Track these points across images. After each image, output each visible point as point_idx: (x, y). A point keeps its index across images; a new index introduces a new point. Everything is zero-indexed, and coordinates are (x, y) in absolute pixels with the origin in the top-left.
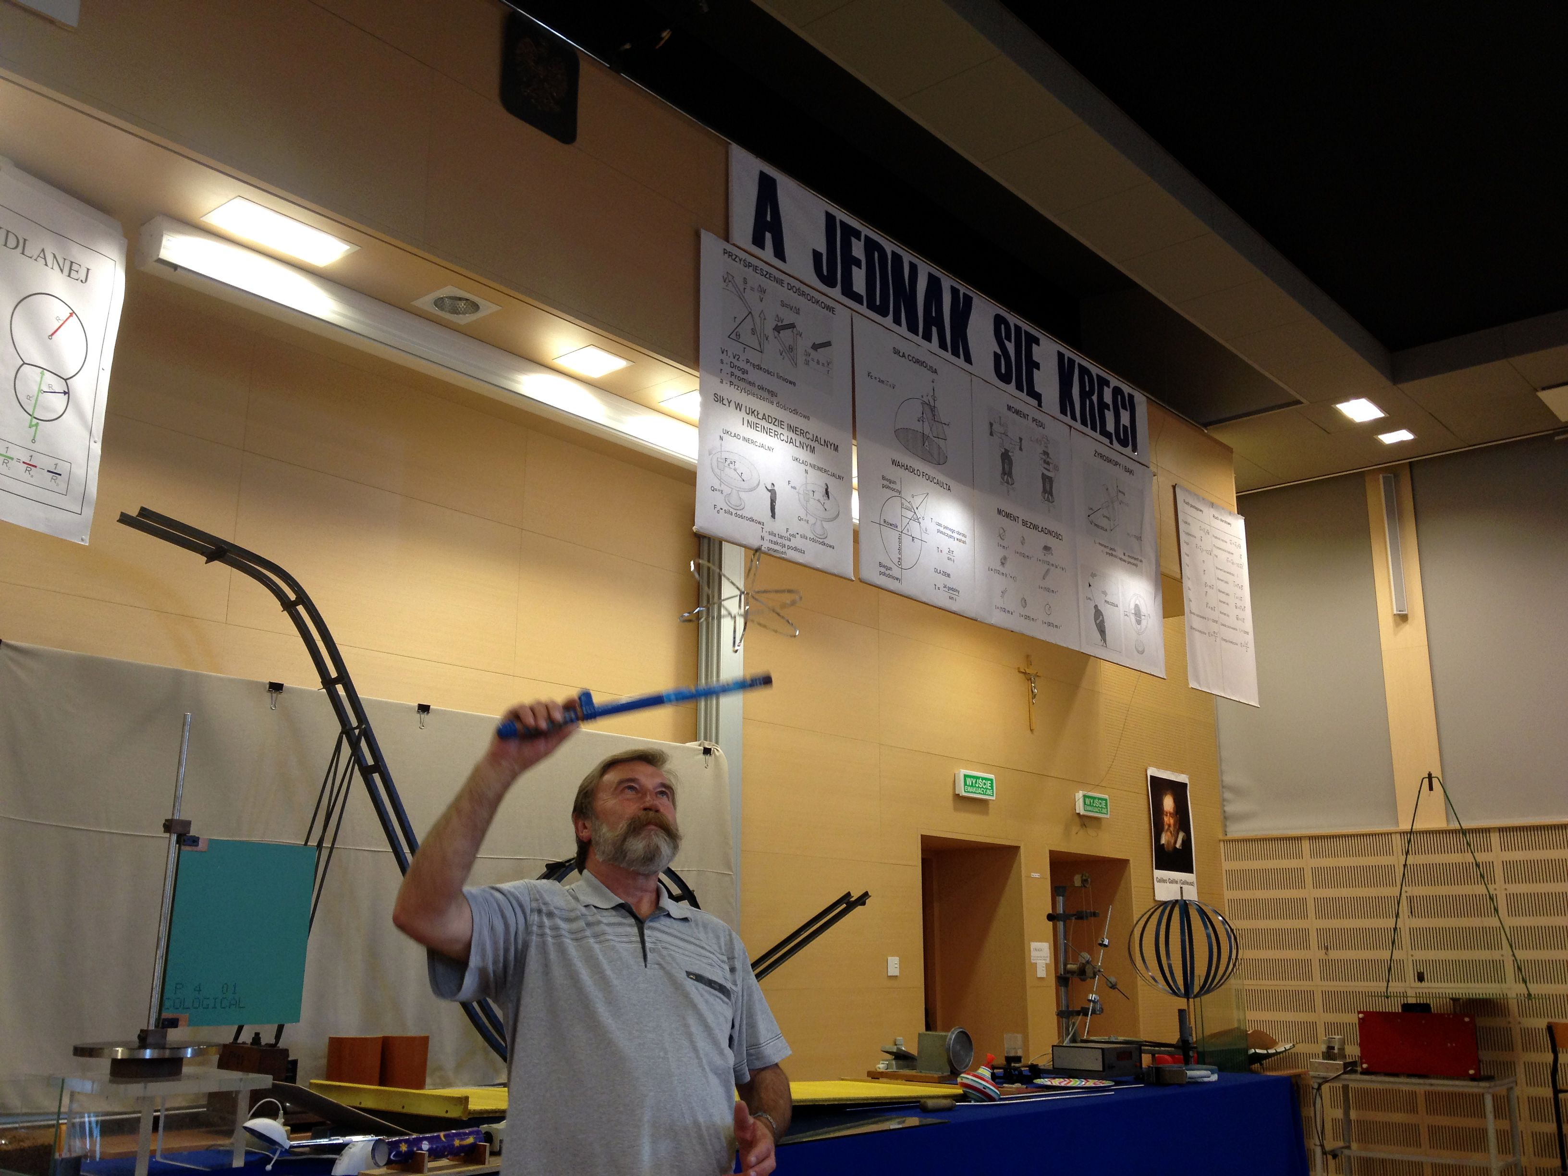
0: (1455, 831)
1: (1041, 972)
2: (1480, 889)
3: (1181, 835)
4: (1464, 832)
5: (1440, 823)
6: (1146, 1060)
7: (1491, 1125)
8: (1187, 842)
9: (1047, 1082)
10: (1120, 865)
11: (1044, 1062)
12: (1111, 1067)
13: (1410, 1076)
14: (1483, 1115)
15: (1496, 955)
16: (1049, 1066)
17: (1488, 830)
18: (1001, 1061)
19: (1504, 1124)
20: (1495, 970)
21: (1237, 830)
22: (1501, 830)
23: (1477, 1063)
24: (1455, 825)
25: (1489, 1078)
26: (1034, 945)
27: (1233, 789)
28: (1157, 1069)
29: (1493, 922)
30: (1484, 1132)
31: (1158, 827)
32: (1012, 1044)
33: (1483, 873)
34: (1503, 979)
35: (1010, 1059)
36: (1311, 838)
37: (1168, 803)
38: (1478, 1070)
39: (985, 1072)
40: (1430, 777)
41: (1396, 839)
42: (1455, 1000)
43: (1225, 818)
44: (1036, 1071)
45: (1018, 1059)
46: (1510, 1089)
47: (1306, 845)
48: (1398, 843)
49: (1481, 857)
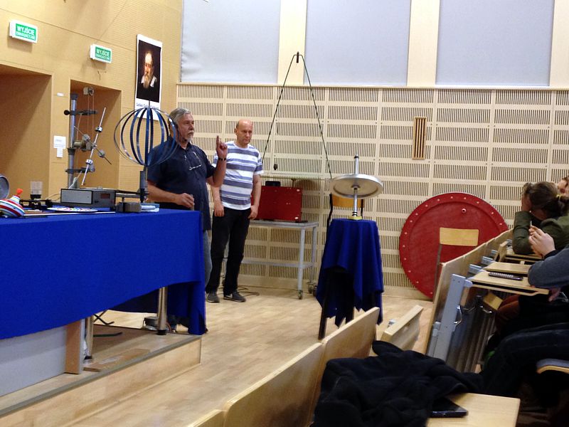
0: (307, 88)
1: (60, 154)
2: (315, 121)
3: (154, 79)
4: (311, 88)
5: (300, 84)
6: (119, 200)
7: (302, 246)
8: (157, 84)
9: (56, 209)
10: (116, 93)
11: (56, 199)
12: (96, 202)
13: (265, 220)
14: (298, 241)
15: (317, 157)
16: (59, 201)
17: (324, 88)
19: (308, 246)
20: (316, 166)
21: (187, 79)
22: (331, 89)
23: (300, 214)
24: (307, 84)
25: (306, 222)
27: (186, 53)
28: (125, 204)
29: (319, 139)
30: (298, 251)
31: (141, 73)
32: (36, 187)
33: (317, 112)
34: (319, 170)
35: (33, 196)
36: (229, 86)
37: (148, 58)
38: (300, 217)
39: (16, 199)
40: (298, 55)
41: (275, 90)
42: (294, 180)
43: (181, 71)
45: (39, 196)
46: (314, 228)
47: (225, 90)
48: (276, 92)
49: (318, 103)
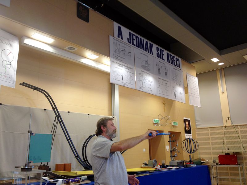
1: (168, 150)
2: (237, 135)
3: (189, 128)
4: (234, 126)
5: (231, 125)
6: (185, 164)
7: (240, 172)
8: (190, 129)
9: (169, 167)
10: (180, 133)
11: (168, 164)
12: (179, 165)
13: (227, 165)
14: (239, 171)
15: (240, 145)
16: (169, 165)
17: (238, 126)
18: (162, 165)
19: (242, 172)
20: (240, 148)
21: (198, 127)
22: (240, 125)
23: (237, 162)
24: (233, 125)
25: (239, 165)
26: (166, 146)
27: (196, 120)
28: (186, 165)
29: (239, 140)
30: (238, 174)
31: (186, 127)
32: (163, 162)
33: (237, 132)
35: (163, 164)
36: (210, 128)
37: (187, 123)
38: (237, 163)
39: (159, 166)
40: (228, 117)
41: (223, 127)
42: (234, 153)
43: (196, 125)
44: (167, 166)
45: (164, 164)
46: (243, 166)
48: (224, 128)
49: (237, 130)
